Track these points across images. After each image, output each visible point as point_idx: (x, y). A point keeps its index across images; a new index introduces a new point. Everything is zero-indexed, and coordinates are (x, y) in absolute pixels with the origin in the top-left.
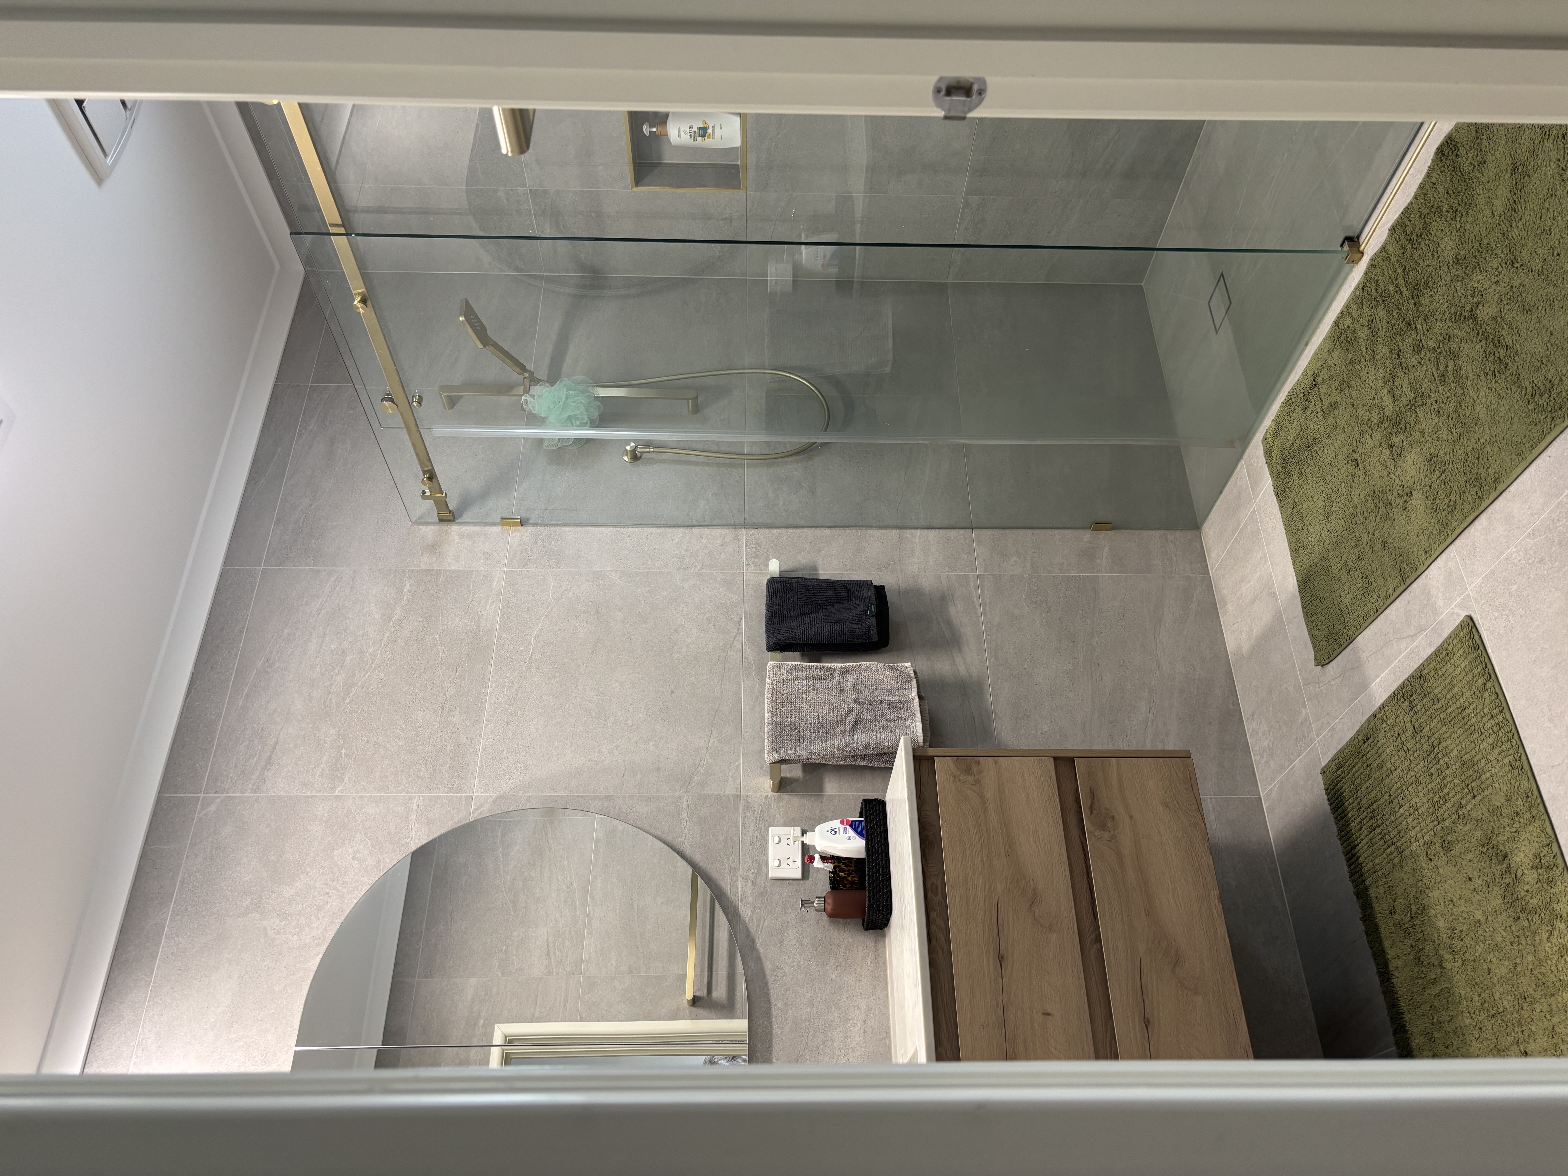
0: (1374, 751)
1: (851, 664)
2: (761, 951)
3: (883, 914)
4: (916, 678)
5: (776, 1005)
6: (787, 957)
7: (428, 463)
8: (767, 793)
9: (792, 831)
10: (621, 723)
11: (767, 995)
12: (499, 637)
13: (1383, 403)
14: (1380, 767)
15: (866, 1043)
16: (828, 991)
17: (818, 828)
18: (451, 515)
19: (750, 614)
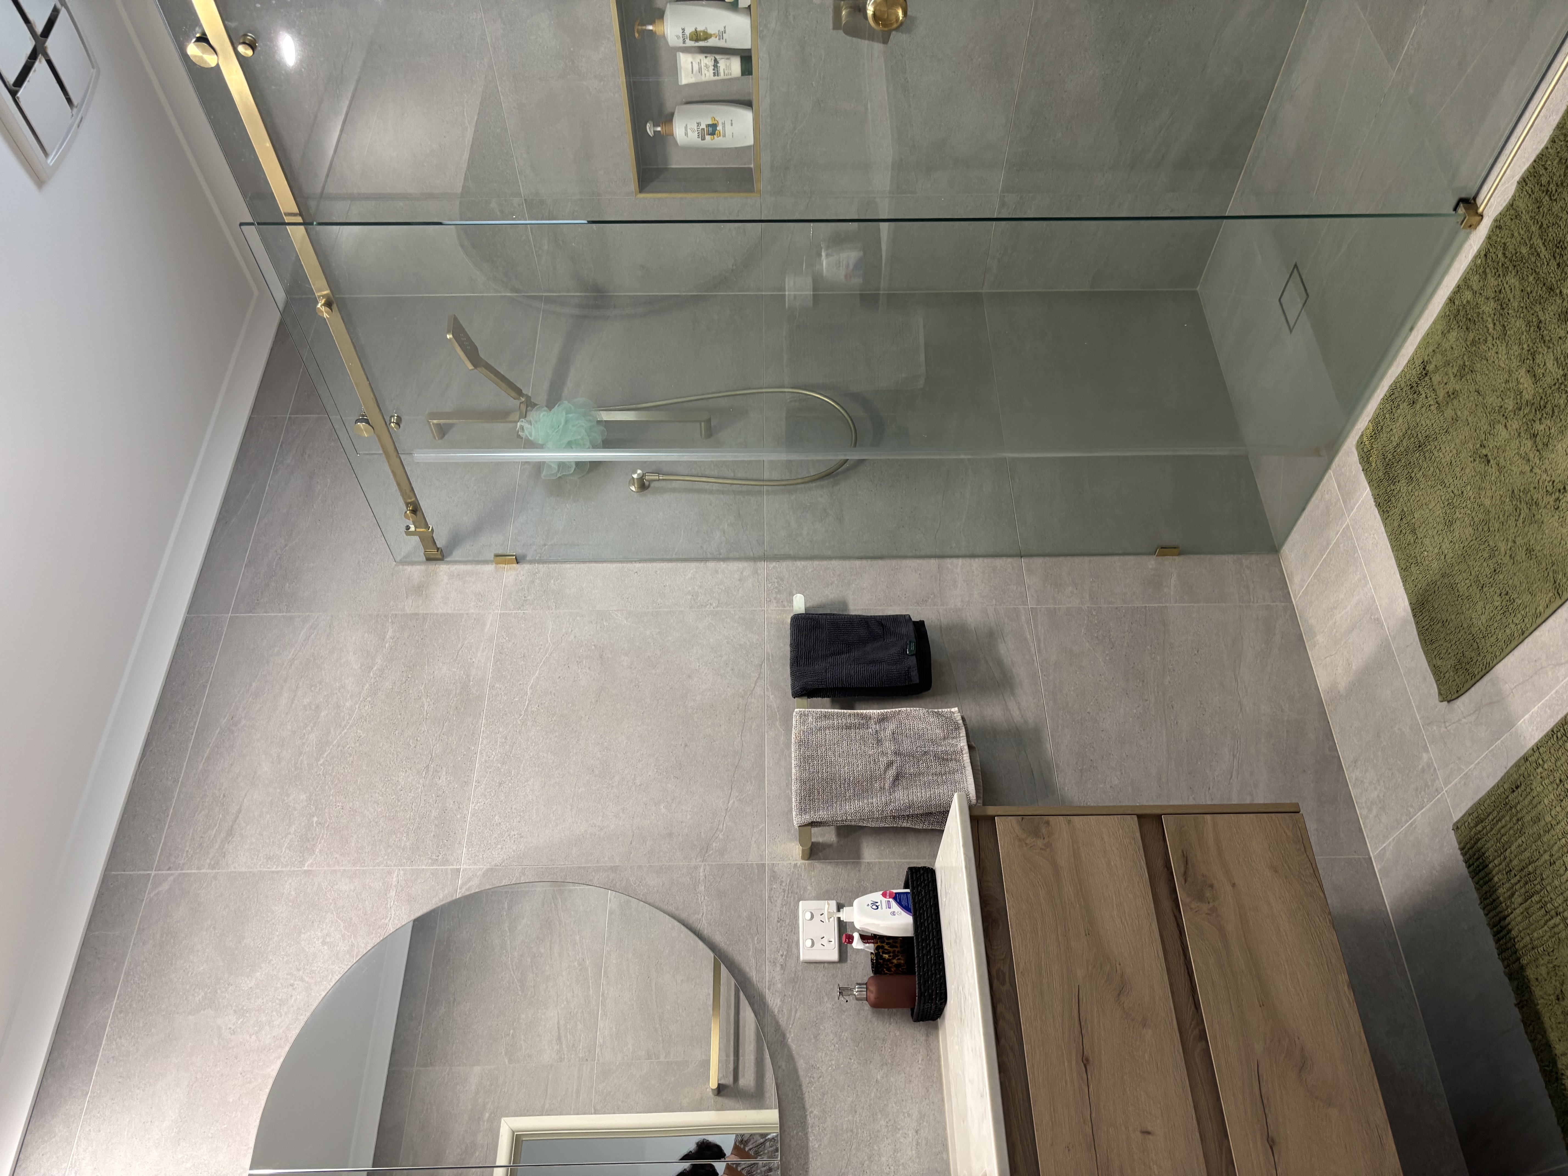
0: (1526, 802)
1: (889, 710)
2: (793, 1047)
3: (936, 1004)
4: (964, 725)
5: (812, 1112)
6: (824, 1054)
7: (411, 495)
8: (796, 860)
9: (827, 906)
10: (627, 782)
11: (801, 1099)
12: (492, 687)
13: (1521, 386)
14: (1537, 820)
15: (920, 1158)
16: (873, 1095)
17: (856, 902)
18: (439, 552)
19: (772, 656)
